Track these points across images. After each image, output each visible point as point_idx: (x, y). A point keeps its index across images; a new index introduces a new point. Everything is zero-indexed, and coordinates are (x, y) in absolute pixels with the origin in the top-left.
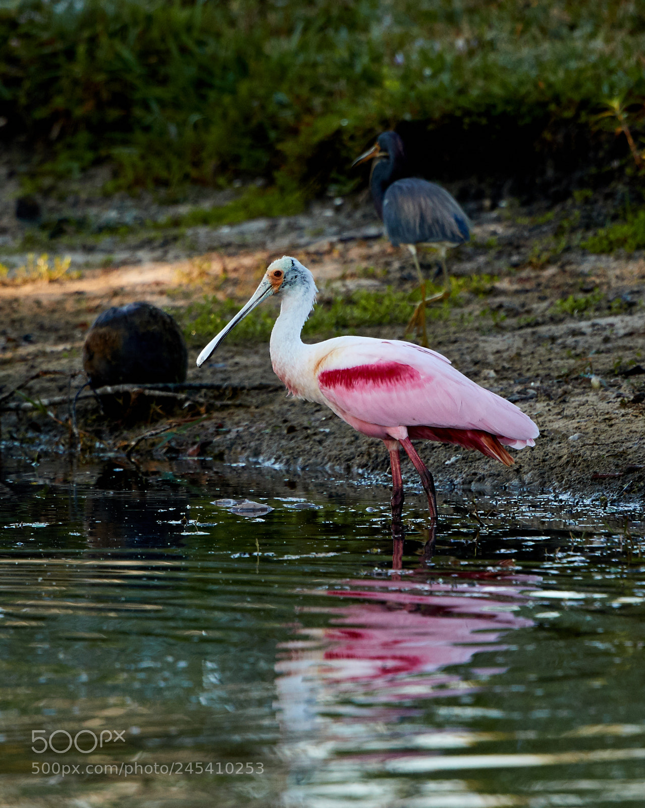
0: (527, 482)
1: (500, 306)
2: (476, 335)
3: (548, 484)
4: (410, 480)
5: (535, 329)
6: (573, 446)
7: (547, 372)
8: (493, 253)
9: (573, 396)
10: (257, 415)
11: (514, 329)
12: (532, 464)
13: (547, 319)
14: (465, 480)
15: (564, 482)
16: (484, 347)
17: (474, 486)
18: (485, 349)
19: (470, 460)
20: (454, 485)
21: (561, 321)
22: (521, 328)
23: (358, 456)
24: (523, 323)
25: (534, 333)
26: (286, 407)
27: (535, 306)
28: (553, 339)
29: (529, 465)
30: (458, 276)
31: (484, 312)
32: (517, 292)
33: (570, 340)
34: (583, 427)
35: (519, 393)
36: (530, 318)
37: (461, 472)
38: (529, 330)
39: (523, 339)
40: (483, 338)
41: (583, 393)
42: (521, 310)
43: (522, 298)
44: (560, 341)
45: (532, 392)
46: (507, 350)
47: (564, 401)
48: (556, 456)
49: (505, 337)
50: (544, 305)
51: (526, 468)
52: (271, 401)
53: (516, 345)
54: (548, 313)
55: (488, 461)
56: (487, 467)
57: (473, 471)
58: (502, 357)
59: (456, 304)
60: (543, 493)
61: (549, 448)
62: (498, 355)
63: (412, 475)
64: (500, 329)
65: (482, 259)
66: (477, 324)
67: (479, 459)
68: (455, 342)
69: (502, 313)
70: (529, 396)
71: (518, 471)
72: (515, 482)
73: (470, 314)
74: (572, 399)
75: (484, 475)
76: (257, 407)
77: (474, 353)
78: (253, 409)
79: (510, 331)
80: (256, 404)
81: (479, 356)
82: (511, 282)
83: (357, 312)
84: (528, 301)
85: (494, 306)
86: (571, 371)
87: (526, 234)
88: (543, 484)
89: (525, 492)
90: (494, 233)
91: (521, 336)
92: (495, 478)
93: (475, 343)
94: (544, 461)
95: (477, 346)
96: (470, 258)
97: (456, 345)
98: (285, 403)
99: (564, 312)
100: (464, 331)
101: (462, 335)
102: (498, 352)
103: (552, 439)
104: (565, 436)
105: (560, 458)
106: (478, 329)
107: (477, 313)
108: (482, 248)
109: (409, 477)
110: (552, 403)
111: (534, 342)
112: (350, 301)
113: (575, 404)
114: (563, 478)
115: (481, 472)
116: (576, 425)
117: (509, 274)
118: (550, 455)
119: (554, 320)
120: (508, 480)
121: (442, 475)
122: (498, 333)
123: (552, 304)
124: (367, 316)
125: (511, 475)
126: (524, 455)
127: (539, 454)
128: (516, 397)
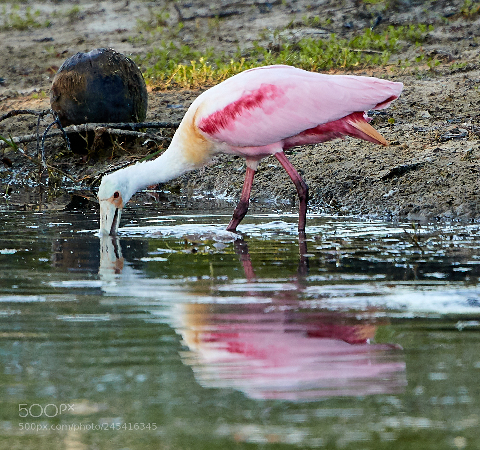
0: (458, 213)
1: (435, 53)
2: (412, 79)
4: (351, 211)
5: (466, 74)
8: (428, 4)
11: (447, 74)
12: (463, 197)
13: (477, 64)
14: (402, 211)
16: (420, 90)
17: (409, 217)
18: (421, 92)
19: (406, 193)
20: (392, 216)
22: (453, 73)
24: (455, 68)
25: (465, 77)
27: (466, 52)
29: (460, 198)
30: (395, 25)
31: (419, 58)
32: (450, 40)
35: (451, 132)
36: (461, 64)
37: (398, 204)
38: (461, 75)
39: (455, 83)
40: (419, 81)
42: (454, 56)
43: (455, 45)
45: (463, 131)
46: (441, 92)
49: (439, 81)
50: (475, 51)
51: (458, 201)
53: (449, 89)
54: (479, 59)
55: (424, 194)
56: (422, 199)
57: (409, 203)
58: (436, 99)
59: (394, 51)
60: (473, 223)
62: (432, 97)
63: (353, 207)
64: (434, 73)
65: (418, 10)
66: (413, 69)
67: (414, 192)
69: (436, 61)
70: (460, 134)
71: (450, 203)
72: (448, 213)
73: (407, 60)
75: (419, 207)
79: (443, 76)
81: (416, 98)
82: (444, 31)
84: (460, 48)
85: (429, 53)
88: (473, 215)
89: (456, 223)
91: (453, 80)
92: (429, 209)
93: (412, 86)
94: (474, 194)
95: (413, 89)
96: (407, 9)
102: (432, 94)
106: (414, 74)
107: (413, 59)
111: (466, 85)
112: (296, 48)
115: (416, 204)
117: (442, 23)
120: (441, 212)
121: (381, 207)
122: (433, 77)
125: (444, 207)
126: (456, 189)
127: (469, 187)
128: (449, 135)
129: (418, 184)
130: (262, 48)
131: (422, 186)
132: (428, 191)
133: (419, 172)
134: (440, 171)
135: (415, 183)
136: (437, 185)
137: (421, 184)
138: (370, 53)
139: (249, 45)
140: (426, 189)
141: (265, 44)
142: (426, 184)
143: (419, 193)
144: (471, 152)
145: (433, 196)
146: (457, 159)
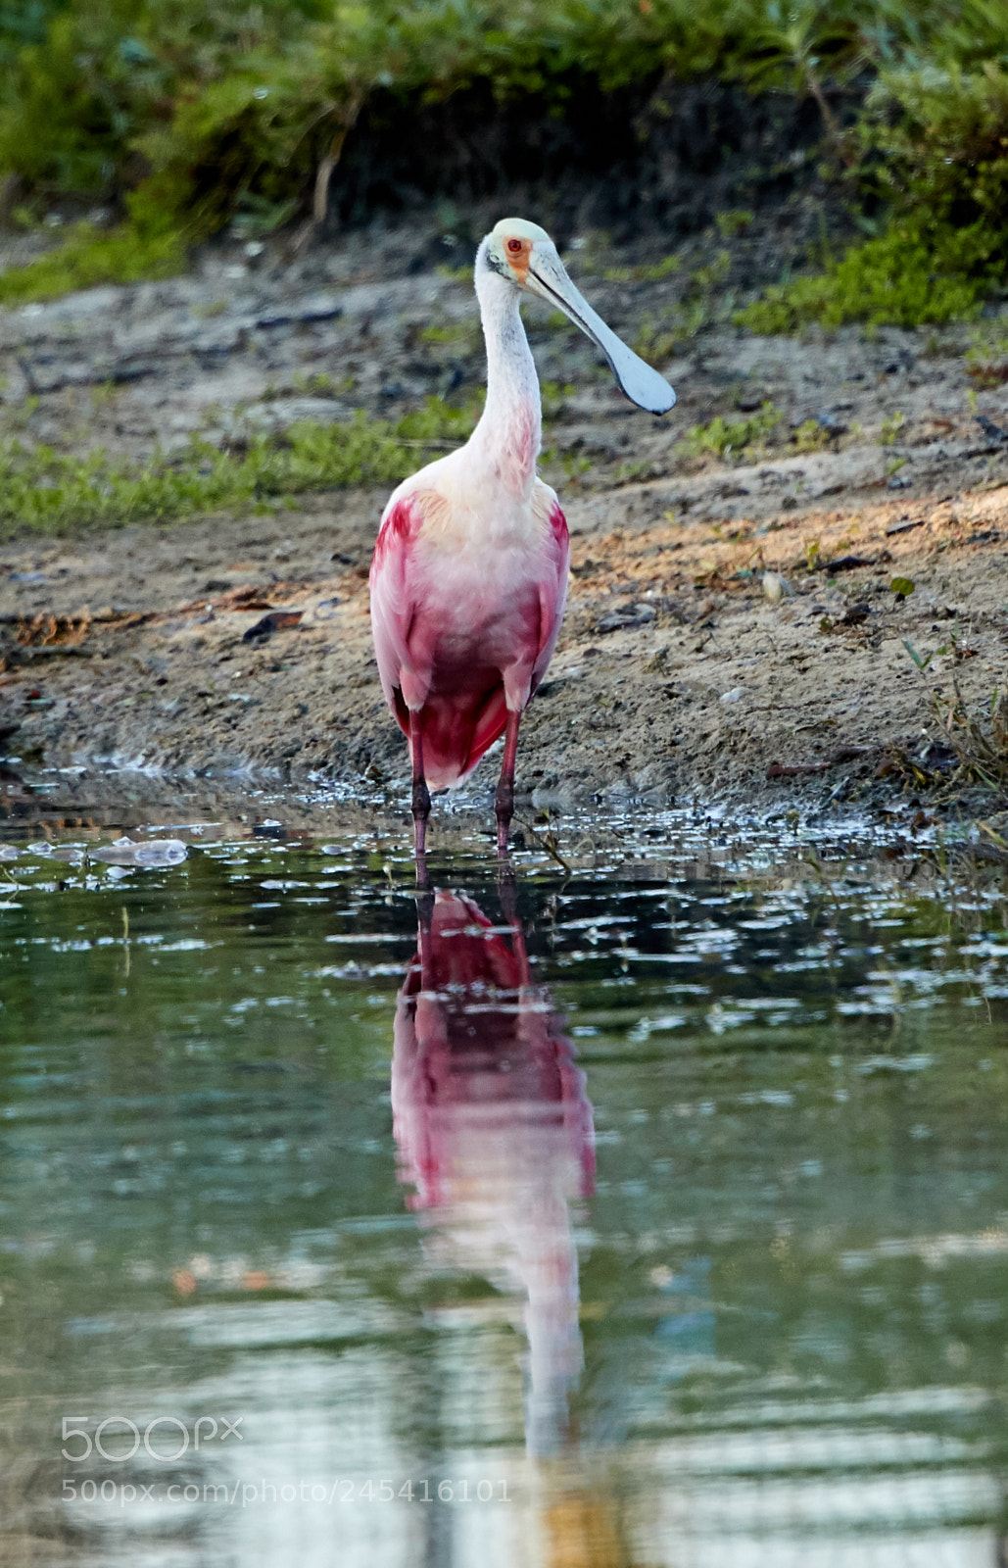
0: (641, 786)
1: (579, 444)
3: (683, 789)
5: (648, 486)
6: (731, 714)
7: (675, 569)
8: (560, 339)
9: (728, 614)
10: (105, 672)
11: (607, 488)
12: (650, 750)
13: (671, 464)
15: (714, 785)
17: (537, 797)
19: (527, 746)
21: (701, 467)
22: (620, 485)
23: (307, 746)
24: (624, 475)
25: (646, 494)
26: (164, 654)
27: (647, 440)
28: (685, 505)
29: (645, 753)
31: (546, 456)
32: (611, 415)
33: (719, 506)
34: (748, 676)
35: (620, 612)
36: (637, 465)
38: (638, 488)
39: (625, 507)
41: (747, 609)
42: (620, 450)
43: (621, 427)
44: (697, 508)
45: (645, 609)
46: (595, 529)
47: (710, 625)
48: (698, 732)
49: (590, 504)
50: (666, 438)
51: (639, 759)
52: (135, 644)
53: (611, 520)
54: (673, 456)
55: (565, 748)
56: (562, 758)
57: (535, 769)
58: (585, 542)
60: (673, 806)
61: (683, 719)
62: (577, 539)
64: (579, 487)
65: (539, 353)
67: (545, 745)
69: (583, 461)
70: (640, 617)
71: (622, 765)
72: (618, 786)
74: (726, 621)
75: (556, 776)
76: (105, 656)
78: (97, 660)
79: (599, 491)
80: (103, 650)
82: (597, 395)
83: (297, 465)
84: (633, 432)
85: (567, 444)
86: (722, 567)
87: (625, 300)
88: (673, 790)
89: (637, 807)
91: (621, 501)
92: (579, 779)
94: (674, 743)
98: (161, 646)
99: (704, 450)
102: (577, 533)
103: (689, 701)
104: (715, 695)
105: (705, 737)
108: (539, 331)
110: (686, 629)
111: (647, 511)
112: (282, 443)
113: (730, 631)
114: (711, 776)
115: (550, 769)
116: (735, 672)
117: (592, 381)
118: (686, 731)
119: (684, 468)
120: (604, 784)
122: (576, 496)
123: (680, 436)
124: (317, 471)
125: (609, 774)
126: (633, 735)
127: (663, 730)
128: (615, 620)
129: (553, 727)
130: (208, 446)
131: (561, 729)
132: (574, 741)
133: (554, 700)
134: (598, 697)
135: (546, 725)
136: (593, 727)
137: (559, 726)
138: (441, 449)
139: (182, 441)
140: (571, 736)
141: (214, 437)
142: (569, 725)
143: (555, 746)
144: (664, 654)
145: (586, 752)
146: (635, 671)
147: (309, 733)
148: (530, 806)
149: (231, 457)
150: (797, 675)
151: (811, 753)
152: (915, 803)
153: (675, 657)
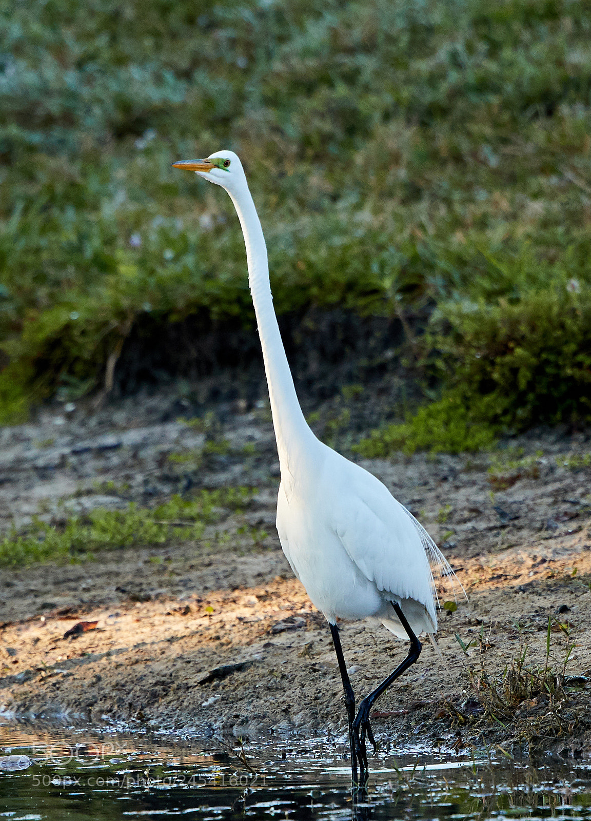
0: (297, 724)
1: (261, 522)
2: (234, 556)
3: (321, 725)
4: (162, 725)
8: (250, 461)
11: (277, 548)
12: (302, 703)
14: (226, 723)
15: (340, 723)
16: (243, 570)
17: (235, 730)
18: (245, 572)
19: (230, 700)
20: (213, 730)
23: (101, 700)
26: (17, 646)
29: (299, 704)
30: (210, 489)
31: (241, 529)
34: (360, 659)
35: (285, 621)
37: (221, 715)
40: (243, 559)
45: (300, 619)
46: (270, 572)
48: (330, 692)
49: (268, 558)
51: (296, 708)
53: (279, 567)
55: (252, 701)
56: (250, 708)
57: (235, 713)
58: (264, 580)
59: (209, 521)
60: (316, 735)
61: (322, 684)
62: (260, 579)
63: (164, 720)
64: (261, 548)
65: (237, 469)
66: (234, 544)
67: (241, 699)
68: (209, 565)
69: (263, 532)
70: (297, 624)
71: (286, 711)
72: (284, 724)
73: (226, 532)
74: (347, 627)
75: (247, 718)
77: (231, 577)
79: (273, 550)
81: (238, 580)
82: (272, 494)
83: (95, 535)
85: (253, 523)
88: (316, 726)
89: (294, 736)
90: (251, 438)
92: (260, 720)
93: (233, 565)
94: (316, 699)
95: (235, 569)
96: (224, 468)
97: (211, 568)
98: (15, 641)
100: (219, 552)
101: (218, 557)
102: (260, 575)
103: (325, 674)
105: (335, 695)
106: (235, 549)
107: (234, 531)
108: (237, 456)
109: (161, 723)
110: (323, 632)
112: (86, 521)
113: (349, 632)
114: (338, 718)
115: (244, 714)
116: (353, 656)
117: (269, 485)
118: (323, 691)
120: (275, 723)
121: (199, 718)
122: (259, 553)
124: (107, 538)
125: (278, 717)
126: (293, 693)
127: (310, 691)
128: (283, 626)
129: (245, 689)
130: (42, 523)
131: (250, 690)
132: (258, 698)
133: (246, 673)
134: (272, 672)
135: (241, 688)
136: (269, 689)
137: (248, 689)
138: (180, 525)
139: (27, 520)
140: (257, 694)
141: (46, 518)
142: (255, 688)
143: (246, 700)
144: (311, 646)
145: (265, 703)
146: (294, 656)
147: (102, 692)
148: (232, 735)
149: (56, 530)
150: (388, 658)
151: (397, 704)
152: (458, 734)
153: (317, 648)
